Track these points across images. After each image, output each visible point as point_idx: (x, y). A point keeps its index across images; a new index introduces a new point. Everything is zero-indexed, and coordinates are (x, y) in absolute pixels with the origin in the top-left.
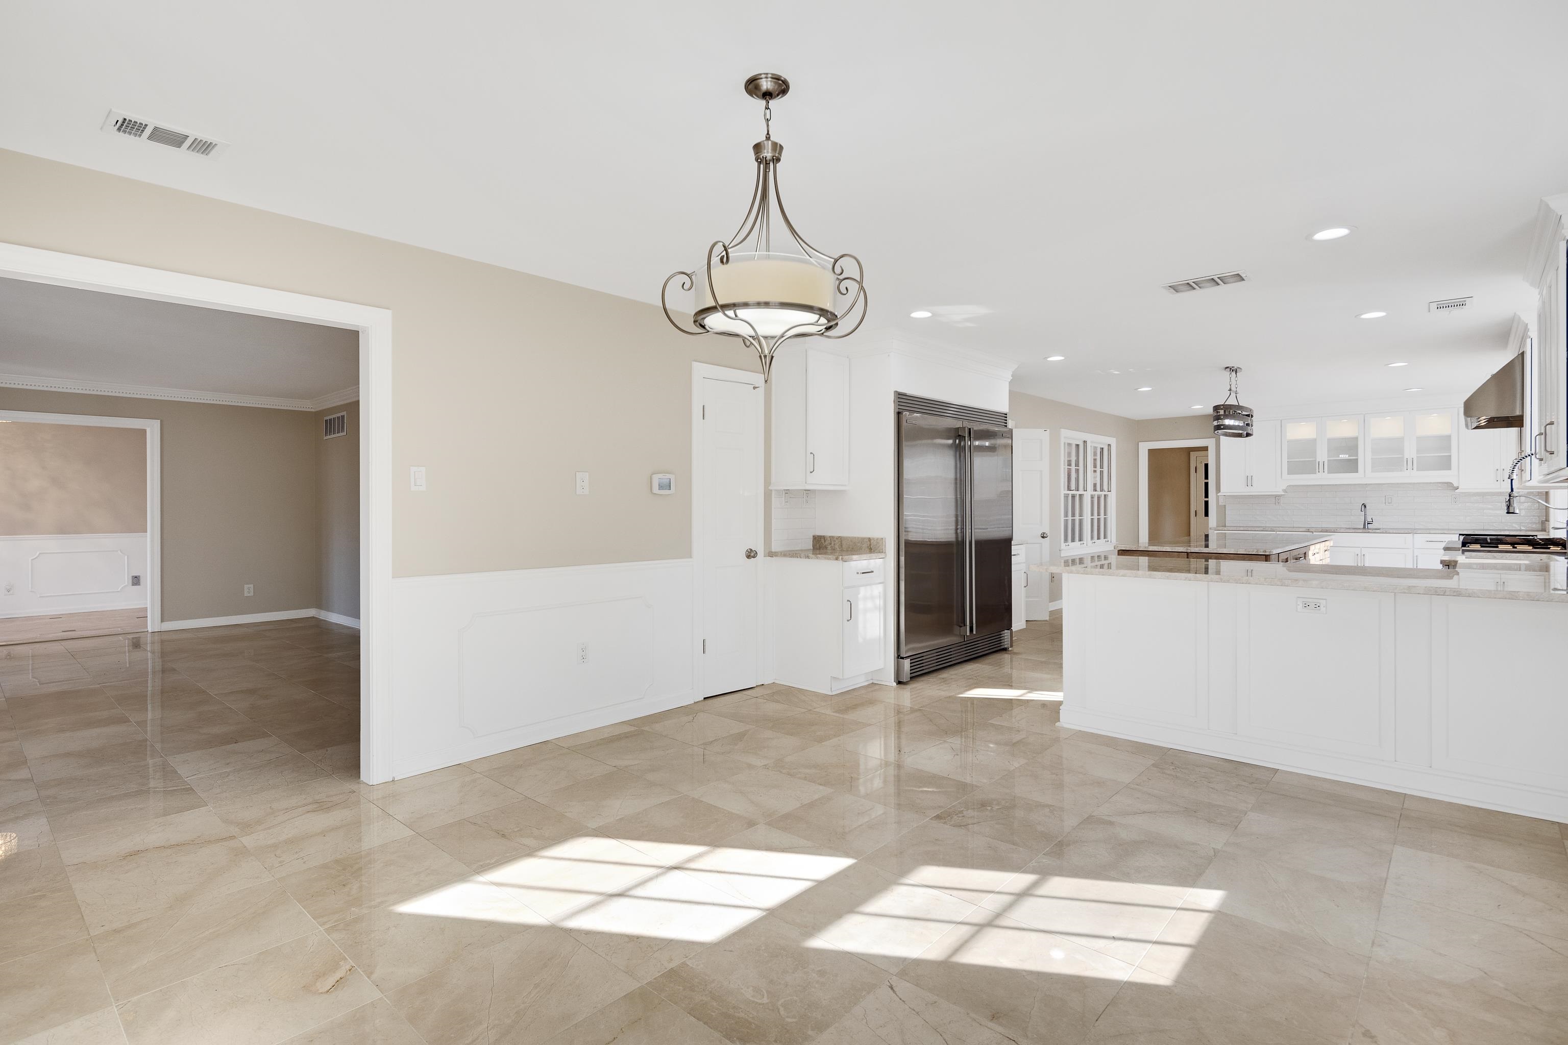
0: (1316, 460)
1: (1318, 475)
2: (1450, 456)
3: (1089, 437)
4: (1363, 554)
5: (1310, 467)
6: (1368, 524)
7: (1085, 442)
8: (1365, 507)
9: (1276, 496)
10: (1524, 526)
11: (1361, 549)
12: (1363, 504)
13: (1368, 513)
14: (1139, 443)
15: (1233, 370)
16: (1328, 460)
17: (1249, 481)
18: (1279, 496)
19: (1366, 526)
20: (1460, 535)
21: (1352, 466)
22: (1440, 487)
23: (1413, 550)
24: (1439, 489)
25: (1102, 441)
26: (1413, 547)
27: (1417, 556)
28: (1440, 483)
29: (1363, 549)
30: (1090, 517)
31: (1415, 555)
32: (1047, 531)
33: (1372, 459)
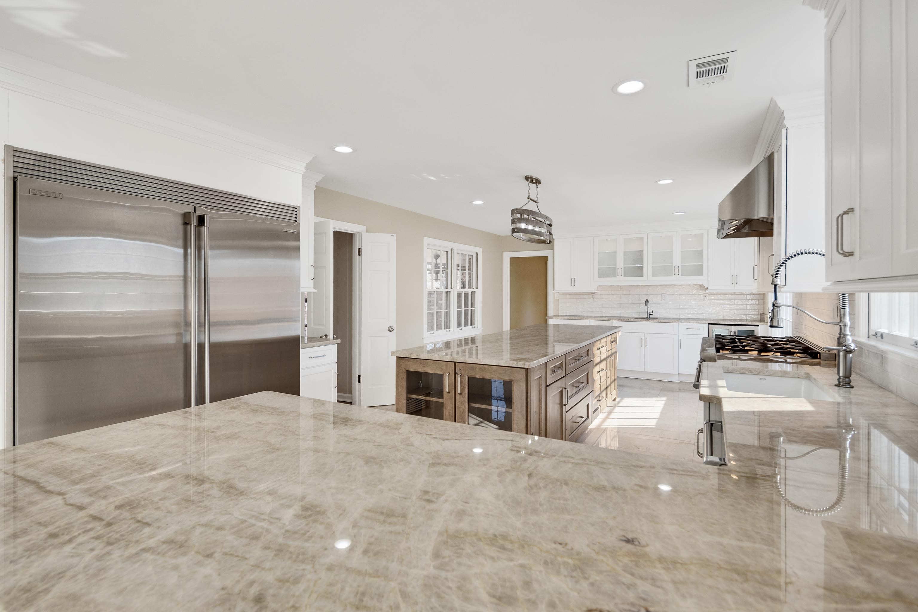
0: (616, 267)
1: (618, 278)
2: (703, 265)
3: (457, 247)
4: (645, 338)
5: (613, 272)
6: (650, 314)
7: (452, 250)
8: (648, 302)
9: (591, 293)
10: (749, 317)
11: (644, 335)
12: (646, 300)
13: (650, 306)
14: (504, 253)
15: (534, 181)
16: (624, 267)
17: (573, 282)
18: (594, 293)
19: (649, 318)
20: (709, 324)
21: (639, 272)
22: (696, 288)
23: (678, 335)
24: (695, 289)
25: (471, 250)
26: (678, 333)
27: (681, 340)
28: (696, 285)
29: (645, 334)
30: (455, 309)
31: (680, 339)
32: (394, 325)
33: (652, 266)
